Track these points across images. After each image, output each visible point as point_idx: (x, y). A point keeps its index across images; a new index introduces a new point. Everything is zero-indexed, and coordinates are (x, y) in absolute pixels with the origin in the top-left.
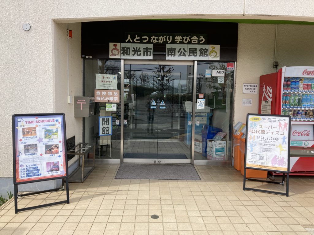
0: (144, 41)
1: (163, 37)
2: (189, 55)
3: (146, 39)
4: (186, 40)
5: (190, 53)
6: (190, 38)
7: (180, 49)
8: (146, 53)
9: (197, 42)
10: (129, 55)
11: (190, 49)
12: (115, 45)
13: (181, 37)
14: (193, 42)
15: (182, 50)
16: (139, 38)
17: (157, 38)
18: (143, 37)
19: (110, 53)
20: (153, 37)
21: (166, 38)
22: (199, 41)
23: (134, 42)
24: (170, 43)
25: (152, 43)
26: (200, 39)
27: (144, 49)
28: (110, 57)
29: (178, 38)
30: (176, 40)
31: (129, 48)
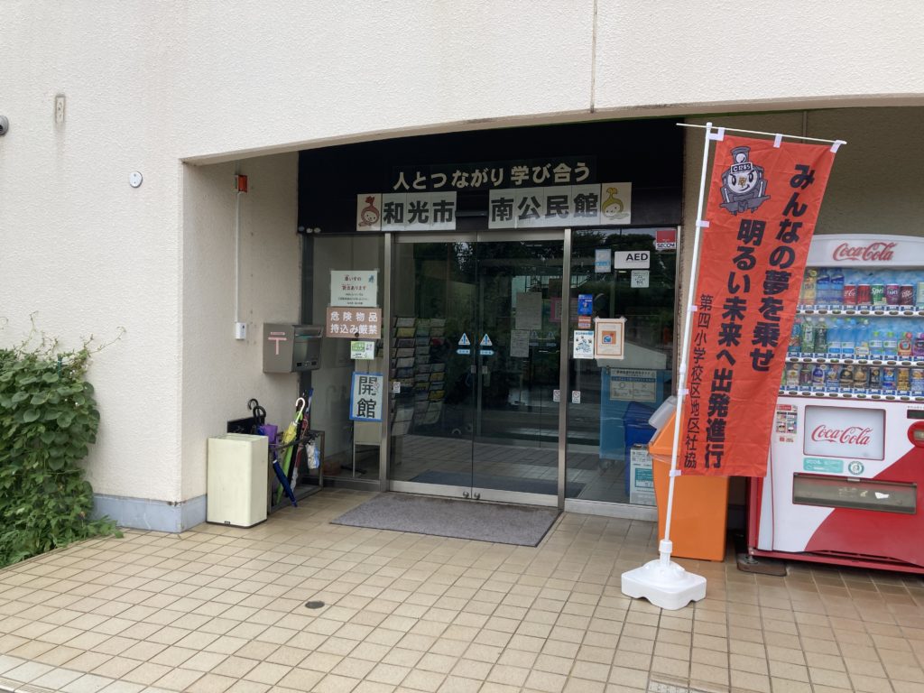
0: (436, 186)
1: (481, 172)
2: (548, 214)
3: (440, 180)
4: (539, 176)
5: (549, 208)
6: (550, 170)
7: (525, 199)
8: (439, 214)
9: (568, 180)
10: (401, 221)
11: (549, 198)
12: (370, 200)
13: (526, 169)
14: (557, 180)
15: (529, 202)
16: (424, 178)
17: (467, 175)
18: (433, 176)
19: (359, 220)
20: (458, 174)
21: (489, 174)
22: (574, 176)
23: (412, 190)
24: (500, 187)
25: (455, 188)
26: (577, 171)
27: (435, 205)
28: (359, 229)
29: (519, 173)
30: (513, 178)
31: (401, 205)
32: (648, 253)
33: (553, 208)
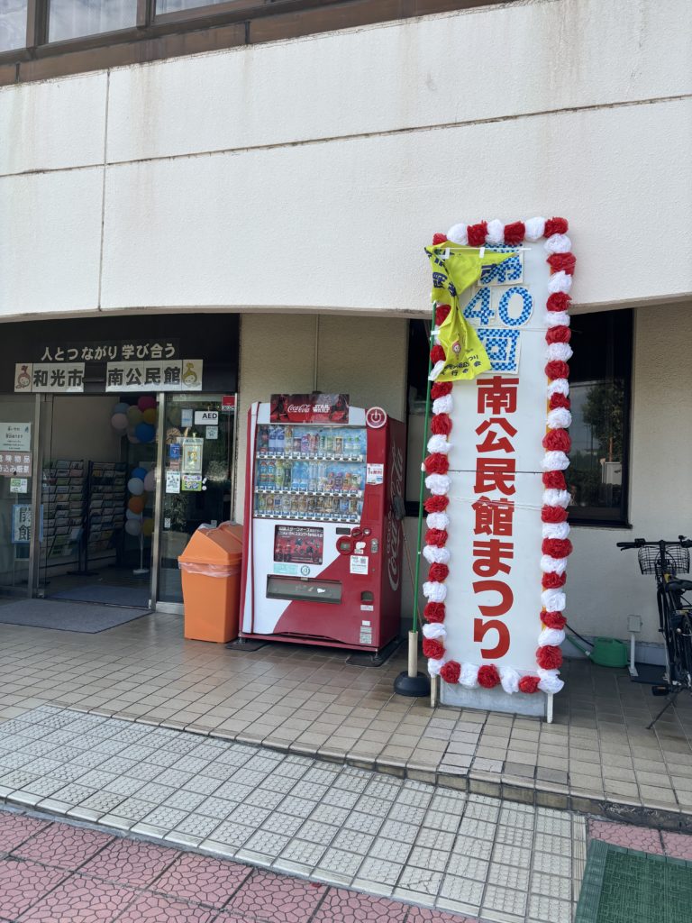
0: (71, 358)
1: (102, 348)
2: (147, 382)
3: (73, 354)
4: (141, 352)
5: (147, 377)
6: (148, 349)
7: (131, 370)
8: (72, 380)
9: (160, 356)
10: (45, 384)
11: (148, 369)
12: (24, 368)
13: (132, 347)
14: (153, 356)
15: (134, 372)
16: (62, 352)
17: (91, 350)
18: (69, 351)
19: (16, 384)
20: (85, 350)
21: (107, 350)
22: (164, 353)
23: (54, 361)
24: (113, 360)
25: (84, 360)
26: (167, 349)
27: (70, 372)
28: (16, 390)
29: (128, 350)
30: (123, 354)
31: (46, 373)
32: (217, 413)
33: (150, 377)
